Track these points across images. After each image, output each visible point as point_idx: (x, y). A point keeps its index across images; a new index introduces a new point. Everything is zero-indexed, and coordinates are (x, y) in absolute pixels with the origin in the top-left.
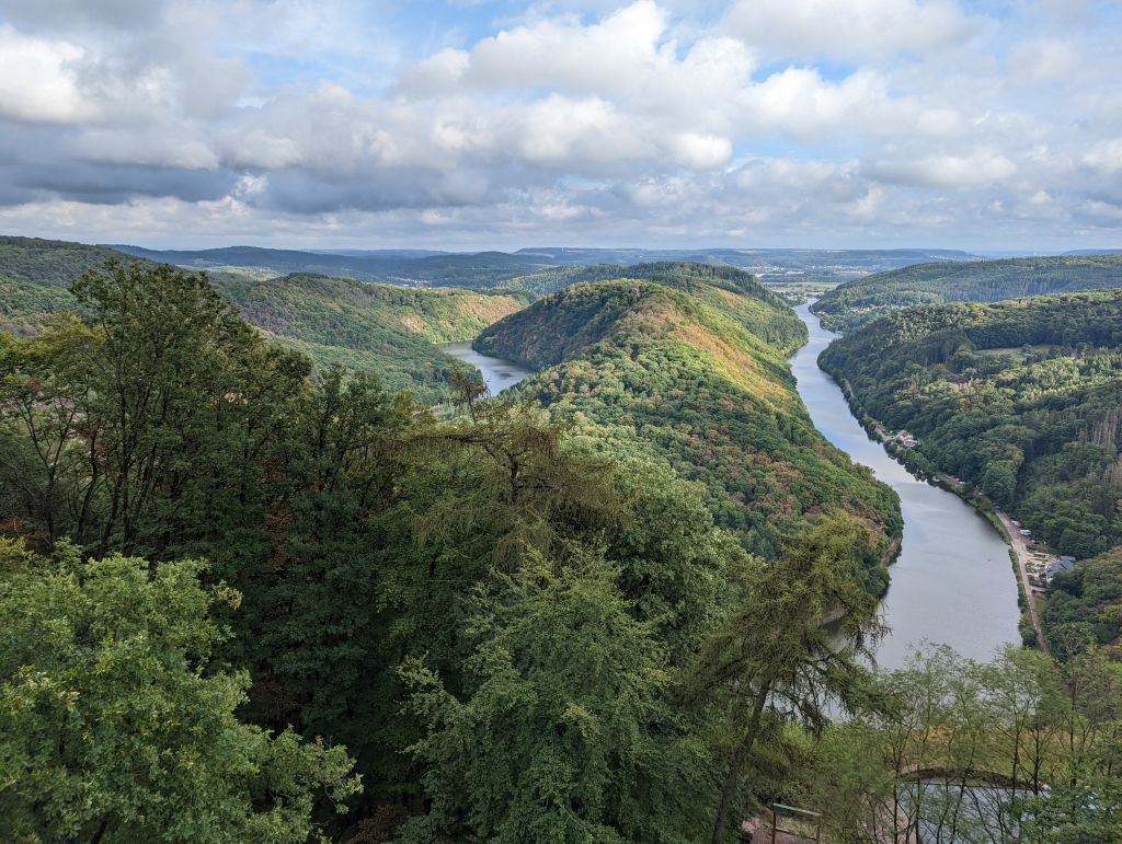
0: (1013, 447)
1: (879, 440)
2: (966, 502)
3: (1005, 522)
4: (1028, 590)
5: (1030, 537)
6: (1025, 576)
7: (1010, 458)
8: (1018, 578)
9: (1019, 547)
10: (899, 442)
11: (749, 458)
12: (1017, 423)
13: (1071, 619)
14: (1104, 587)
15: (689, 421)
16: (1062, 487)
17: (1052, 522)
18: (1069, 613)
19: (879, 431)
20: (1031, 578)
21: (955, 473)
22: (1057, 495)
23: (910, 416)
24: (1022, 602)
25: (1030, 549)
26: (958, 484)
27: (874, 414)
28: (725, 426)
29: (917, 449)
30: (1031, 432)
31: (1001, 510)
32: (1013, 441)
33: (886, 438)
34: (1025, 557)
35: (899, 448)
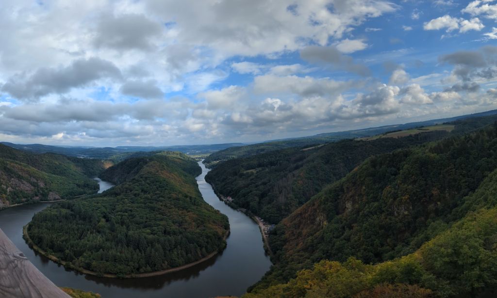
0: (256, 197)
1: (223, 200)
2: (247, 215)
3: (257, 218)
4: (265, 237)
5: (264, 221)
6: (263, 232)
7: (256, 200)
8: (262, 234)
9: (261, 224)
10: (228, 200)
11: (181, 212)
12: (256, 190)
13: (275, 242)
14: (281, 231)
15: (161, 201)
16: (269, 206)
17: (267, 216)
18: (274, 240)
19: (222, 198)
20: (265, 233)
21: (243, 207)
22: (268, 208)
23: (230, 192)
24: (263, 240)
25: (264, 225)
26: (245, 210)
27: (220, 192)
28: (173, 203)
29: (233, 201)
30: (260, 192)
31: (256, 215)
32: (256, 195)
33: (224, 200)
34: (263, 227)
35: (228, 202)
